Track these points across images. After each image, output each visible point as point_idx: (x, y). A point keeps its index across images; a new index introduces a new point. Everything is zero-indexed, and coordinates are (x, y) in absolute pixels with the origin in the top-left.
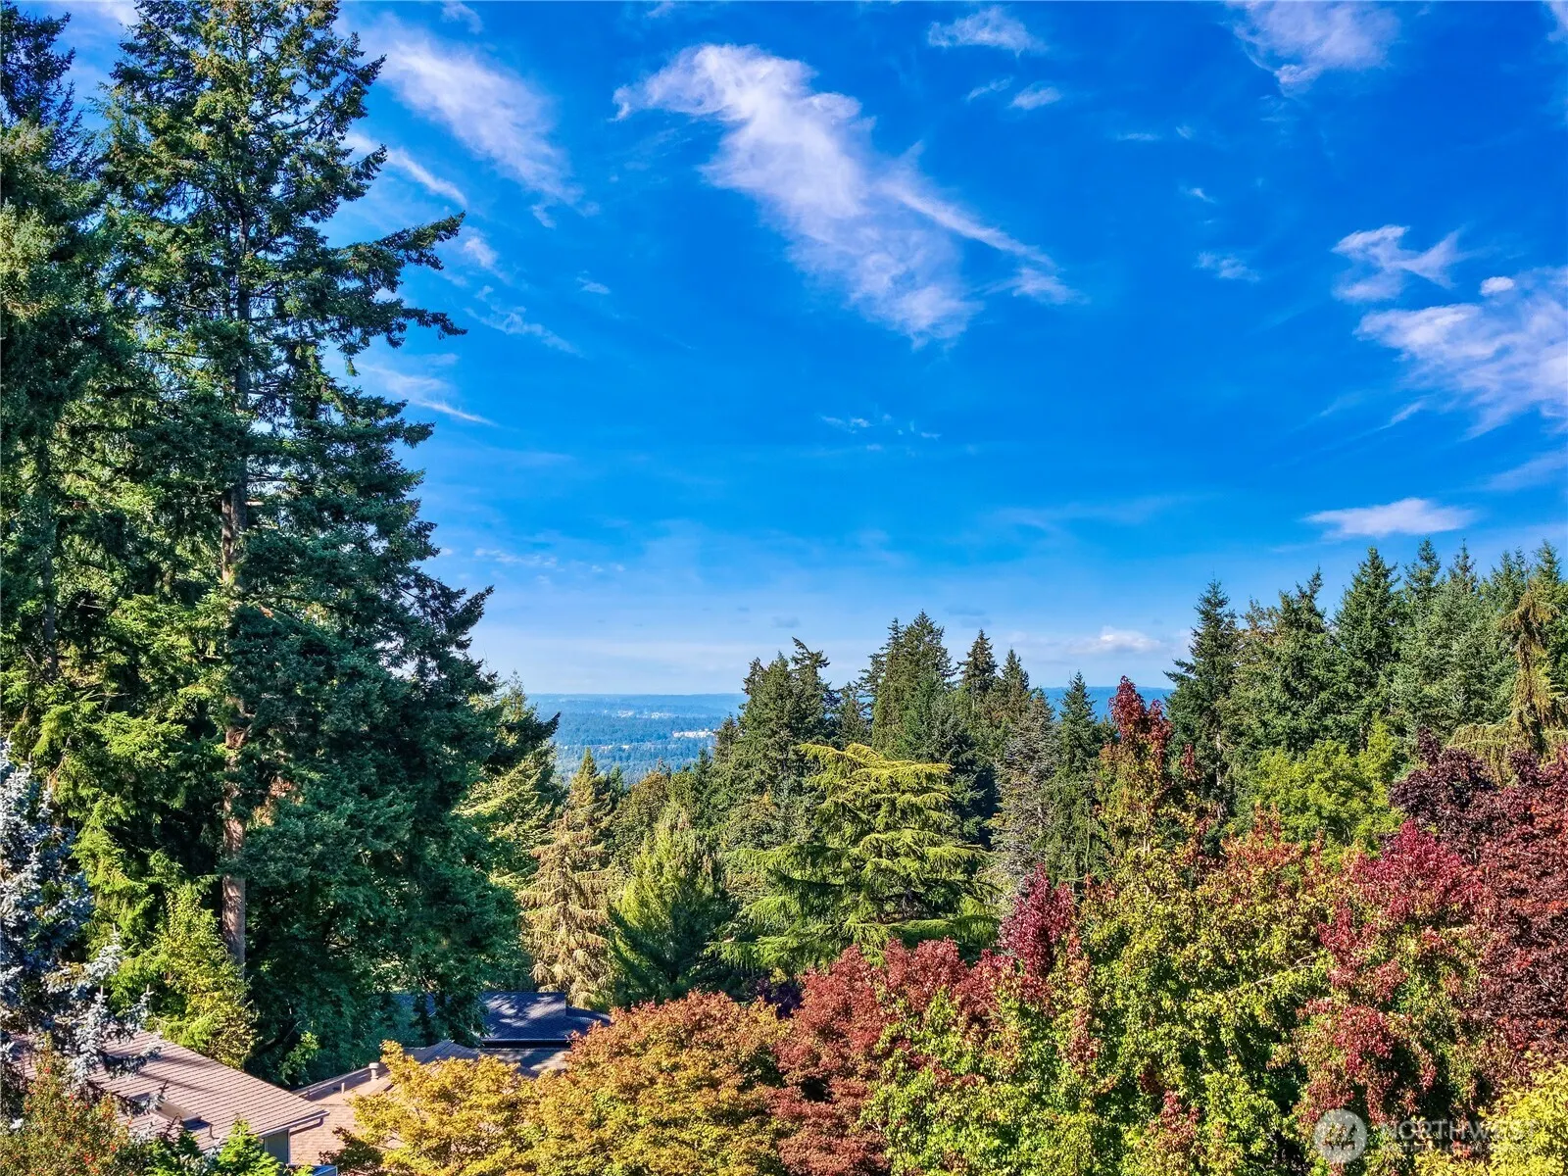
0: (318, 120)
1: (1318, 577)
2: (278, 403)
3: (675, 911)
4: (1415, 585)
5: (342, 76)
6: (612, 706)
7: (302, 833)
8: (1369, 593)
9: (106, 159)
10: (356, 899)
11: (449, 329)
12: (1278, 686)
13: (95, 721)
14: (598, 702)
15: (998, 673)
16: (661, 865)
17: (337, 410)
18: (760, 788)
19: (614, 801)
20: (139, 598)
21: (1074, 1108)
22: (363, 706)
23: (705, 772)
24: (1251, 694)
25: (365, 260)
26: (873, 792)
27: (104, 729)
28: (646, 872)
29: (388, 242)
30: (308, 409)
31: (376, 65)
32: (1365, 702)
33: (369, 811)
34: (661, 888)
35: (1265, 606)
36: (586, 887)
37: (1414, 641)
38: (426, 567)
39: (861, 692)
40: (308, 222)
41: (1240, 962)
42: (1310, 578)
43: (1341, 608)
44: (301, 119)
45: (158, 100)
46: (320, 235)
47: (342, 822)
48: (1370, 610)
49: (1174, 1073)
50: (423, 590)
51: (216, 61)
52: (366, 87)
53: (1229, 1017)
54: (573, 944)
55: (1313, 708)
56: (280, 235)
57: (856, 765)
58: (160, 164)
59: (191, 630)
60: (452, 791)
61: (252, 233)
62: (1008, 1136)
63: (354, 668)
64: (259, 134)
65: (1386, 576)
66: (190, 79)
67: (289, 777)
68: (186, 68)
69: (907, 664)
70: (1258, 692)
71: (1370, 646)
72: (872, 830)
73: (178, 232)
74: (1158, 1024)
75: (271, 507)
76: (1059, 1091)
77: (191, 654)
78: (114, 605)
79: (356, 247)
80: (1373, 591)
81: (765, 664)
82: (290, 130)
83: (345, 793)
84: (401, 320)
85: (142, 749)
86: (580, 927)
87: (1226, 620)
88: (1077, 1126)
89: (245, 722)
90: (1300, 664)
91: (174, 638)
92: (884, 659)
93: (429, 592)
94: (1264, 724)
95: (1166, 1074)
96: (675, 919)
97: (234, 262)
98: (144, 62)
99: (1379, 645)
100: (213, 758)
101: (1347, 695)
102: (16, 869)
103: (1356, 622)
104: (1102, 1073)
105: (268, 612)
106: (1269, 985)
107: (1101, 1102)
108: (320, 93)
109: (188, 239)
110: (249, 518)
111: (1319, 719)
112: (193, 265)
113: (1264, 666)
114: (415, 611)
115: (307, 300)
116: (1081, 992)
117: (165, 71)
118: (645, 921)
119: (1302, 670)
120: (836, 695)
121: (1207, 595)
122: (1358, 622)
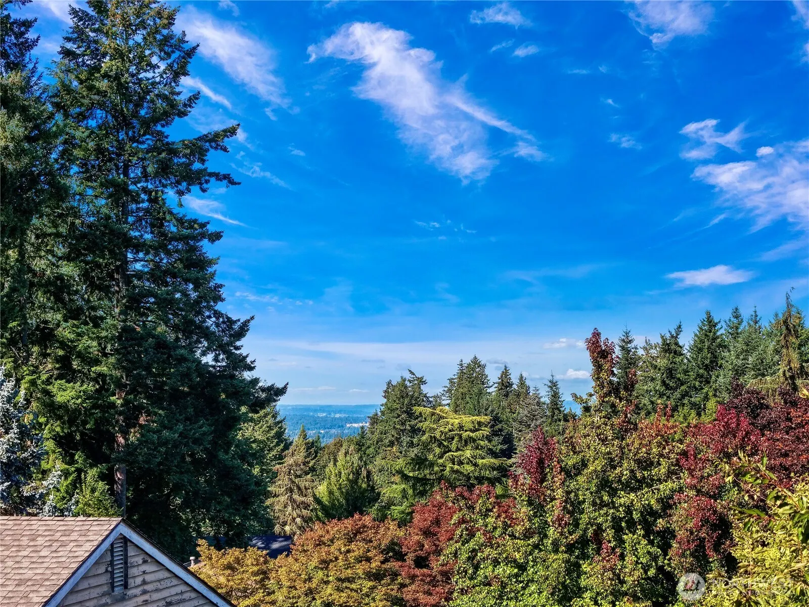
0: (165, 76)
1: (680, 327)
2: (144, 223)
3: (347, 496)
4: (730, 331)
5: (177, 54)
6: (315, 411)
7: (156, 441)
8: (706, 335)
9: (56, 96)
10: (183, 480)
11: (232, 182)
12: (659, 383)
13: (49, 385)
14: (307, 409)
15: (515, 386)
16: (340, 473)
17: (175, 226)
18: (392, 444)
19: (316, 452)
20: (71, 322)
21: (556, 551)
22: (186, 376)
23: (363, 438)
24: (645, 388)
25: (188, 148)
26: (450, 431)
27: (53, 389)
28: (332, 477)
29: (201, 139)
30: (158, 224)
31: (195, 48)
32: (704, 391)
33: (191, 429)
34: (340, 485)
35: (653, 342)
36: (302, 486)
37: (730, 358)
38: (220, 307)
39: (443, 398)
40: (159, 128)
41: (644, 478)
42: (676, 327)
43: (692, 343)
44: (156, 75)
45: (82, 66)
46: (165, 134)
47: (177, 435)
48: (707, 344)
49: (609, 534)
50: (218, 319)
51: (112, 45)
52: (189, 60)
53: (638, 505)
54: (295, 515)
55: (677, 394)
56: (144, 135)
57: (441, 417)
58: (83, 97)
59: (98, 338)
60: (233, 422)
61: (130, 133)
62: (522, 568)
63: (182, 355)
64: (134, 83)
65: (715, 326)
66: (98, 55)
67: (149, 414)
68: (97, 50)
69: (467, 383)
70: (650, 385)
71: (707, 362)
72: (450, 451)
73: (92, 132)
74: (600, 509)
75: (139, 275)
76: (548, 542)
77: (98, 351)
78: (58, 325)
79: (183, 141)
80: (708, 334)
81: (394, 383)
82: (150, 81)
83: (178, 421)
84: (207, 178)
85: (72, 399)
86: (298, 506)
87: (633, 350)
88: (557, 561)
89: (125, 386)
90: (671, 372)
91: (90, 342)
92: (455, 381)
93: (221, 320)
94: (652, 403)
95: (604, 535)
96: (347, 500)
97: (121, 147)
98: (75, 46)
99: (711, 362)
100: (109, 403)
101: (695, 387)
102: (7, 433)
103: (699, 350)
104: (571, 533)
105: (138, 329)
106: (658, 490)
107: (570, 548)
108: (166, 62)
109: (98, 136)
110: (128, 280)
111: (680, 400)
112: (99, 150)
113: (652, 373)
114: (213, 328)
115: (158, 168)
116: (560, 491)
117: (85, 51)
118: (332, 501)
119: (672, 374)
120: (430, 399)
121: (623, 337)
122: (700, 350)
